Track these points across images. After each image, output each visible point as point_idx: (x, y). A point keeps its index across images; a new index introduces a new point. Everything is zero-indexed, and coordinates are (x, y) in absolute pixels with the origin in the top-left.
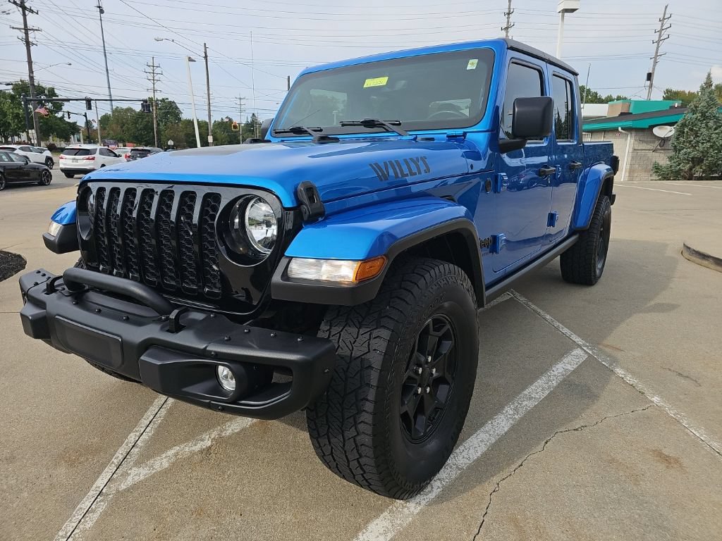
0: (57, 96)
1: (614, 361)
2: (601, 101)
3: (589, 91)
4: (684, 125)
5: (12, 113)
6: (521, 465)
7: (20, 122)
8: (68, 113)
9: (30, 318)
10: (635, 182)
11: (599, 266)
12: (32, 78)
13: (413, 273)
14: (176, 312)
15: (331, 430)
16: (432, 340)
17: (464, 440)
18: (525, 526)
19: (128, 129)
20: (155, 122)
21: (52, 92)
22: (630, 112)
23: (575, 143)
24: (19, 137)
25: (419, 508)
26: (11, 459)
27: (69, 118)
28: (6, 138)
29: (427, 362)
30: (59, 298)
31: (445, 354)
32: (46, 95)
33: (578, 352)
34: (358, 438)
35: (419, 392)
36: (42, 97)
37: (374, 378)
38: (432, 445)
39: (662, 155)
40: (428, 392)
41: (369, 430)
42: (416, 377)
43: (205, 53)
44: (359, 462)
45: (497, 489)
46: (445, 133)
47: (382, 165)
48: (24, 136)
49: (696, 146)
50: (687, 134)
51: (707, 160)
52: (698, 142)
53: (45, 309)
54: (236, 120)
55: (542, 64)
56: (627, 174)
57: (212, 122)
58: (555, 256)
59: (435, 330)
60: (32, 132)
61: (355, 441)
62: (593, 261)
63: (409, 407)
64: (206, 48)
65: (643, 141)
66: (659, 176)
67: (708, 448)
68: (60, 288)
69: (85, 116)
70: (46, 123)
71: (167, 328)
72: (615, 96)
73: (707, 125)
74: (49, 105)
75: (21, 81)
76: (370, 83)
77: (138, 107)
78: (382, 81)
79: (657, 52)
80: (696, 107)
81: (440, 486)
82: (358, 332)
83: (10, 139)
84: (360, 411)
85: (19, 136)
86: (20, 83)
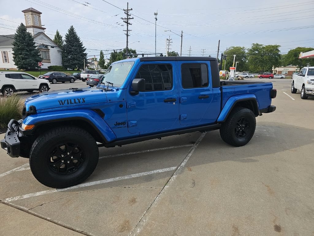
12: (127, 47)
25: (56, 192)
29: (67, 154)
35: (62, 162)
40: (68, 163)
47: (63, 101)
55: (171, 62)
63: (56, 164)
75: (124, 48)
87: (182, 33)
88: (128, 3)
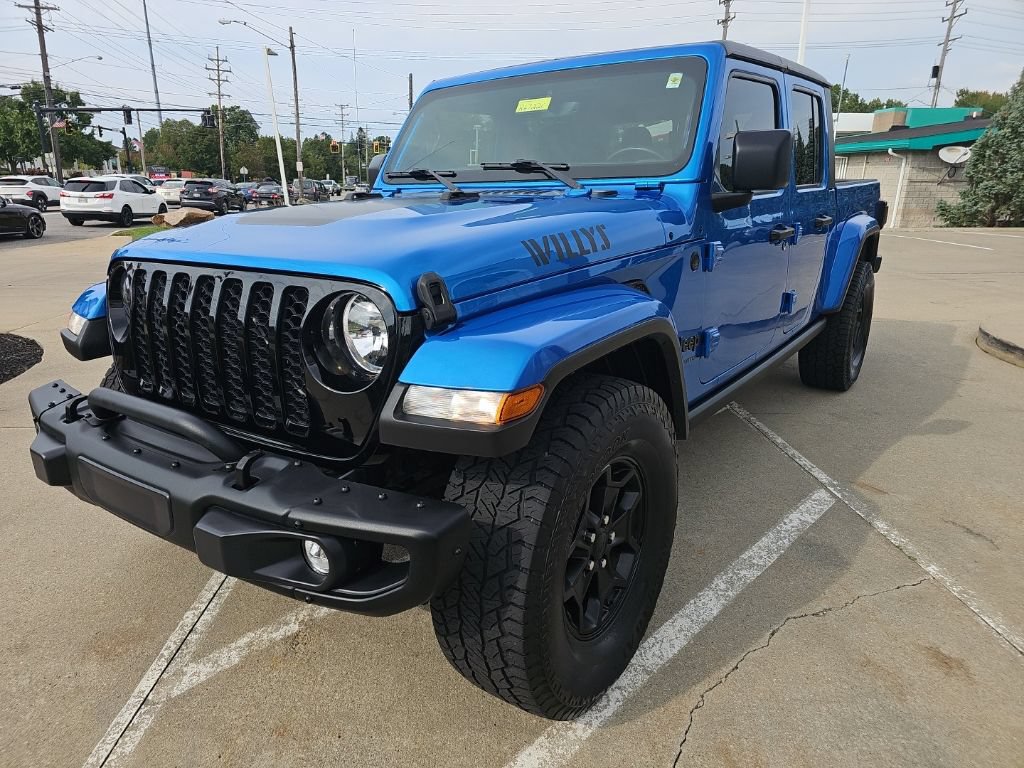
0: (84, 105)
1: (874, 509)
2: (863, 108)
3: (846, 92)
4: (985, 146)
5: (22, 130)
6: (737, 668)
7: (32, 143)
8: (100, 128)
9: (44, 457)
10: (910, 230)
11: (855, 363)
12: (47, 79)
13: (584, 401)
14: (245, 459)
15: (464, 627)
16: (610, 495)
17: (655, 629)
18: (740, 761)
19: (184, 151)
20: (221, 140)
21: (76, 99)
22: (906, 124)
23: (824, 188)
24: (32, 163)
25: (590, 731)
26: (22, 648)
27: (101, 135)
28: (14, 165)
29: (602, 524)
30: (83, 429)
31: (629, 510)
32: (68, 103)
33: (821, 494)
34: (502, 641)
35: (591, 568)
36: (63, 106)
37: (526, 558)
38: (607, 642)
39: (951, 190)
40: (603, 566)
41: (519, 630)
42: (587, 547)
43: (292, 41)
44: (504, 673)
45: (701, 704)
46: (633, 184)
47: (539, 241)
48: (38, 162)
49: (1001, 177)
50: (990, 159)
51: (1018, 197)
52: (1005, 171)
53: (64, 443)
54: (336, 138)
55: (777, 75)
56: (899, 217)
57: (302, 140)
58: (791, 353)
59: (614, 479)
60: (50, 157)
61: (498, 644)
62: (846, 358)
63: (577, 590)
64: (292, 34)
65: (924, 169)
66: (946, 220)
67: (1006, 646)
68: (84, 413)
69: (124, 132)
70: (68, 143)
71: (233, 482)
72: (884, 101)
73: (1019, 146)
74: (72, 117)
75: (33, 82)
76: (525, 106)
77: (197, 120)
78: (543, 103)
79: (948, 36)
80: (1004, 119)
81: (620, 697)
82: (504, 490)
83: (19, 166)
84: (506, 604)
85: (31, 160)
86: (32, 85)
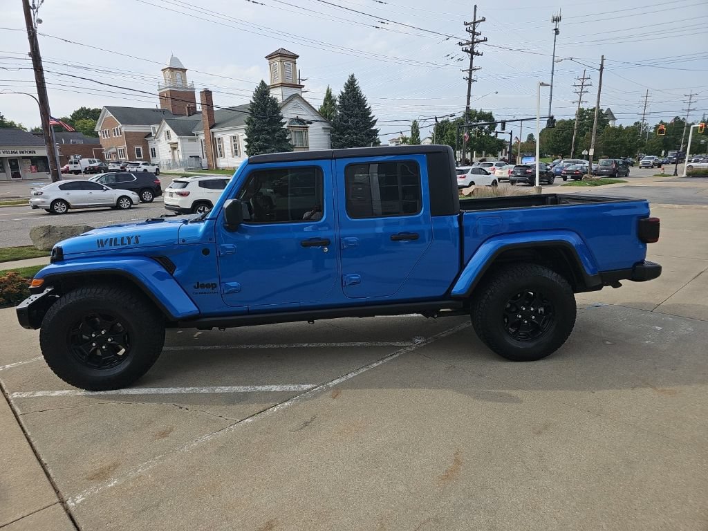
1: (307, 399)
20: (575, 133)
33: (310, 386)
35: (93, 345)
40: (103, 348)
43: (602, 65)
47: (104, 240)
87: (602, 62)
88: (476, 6)
